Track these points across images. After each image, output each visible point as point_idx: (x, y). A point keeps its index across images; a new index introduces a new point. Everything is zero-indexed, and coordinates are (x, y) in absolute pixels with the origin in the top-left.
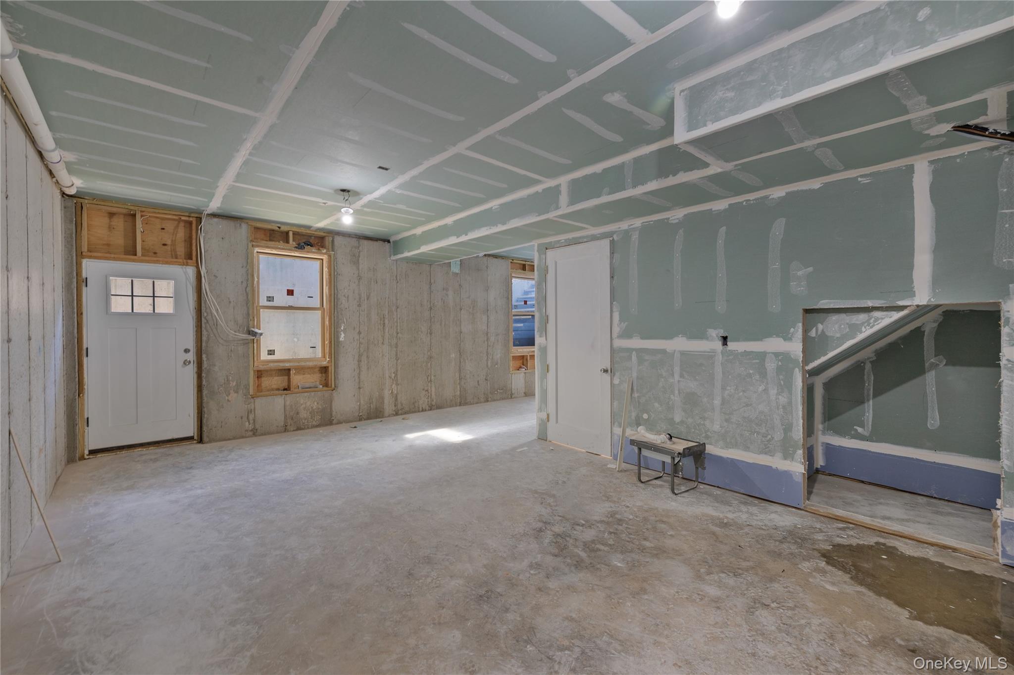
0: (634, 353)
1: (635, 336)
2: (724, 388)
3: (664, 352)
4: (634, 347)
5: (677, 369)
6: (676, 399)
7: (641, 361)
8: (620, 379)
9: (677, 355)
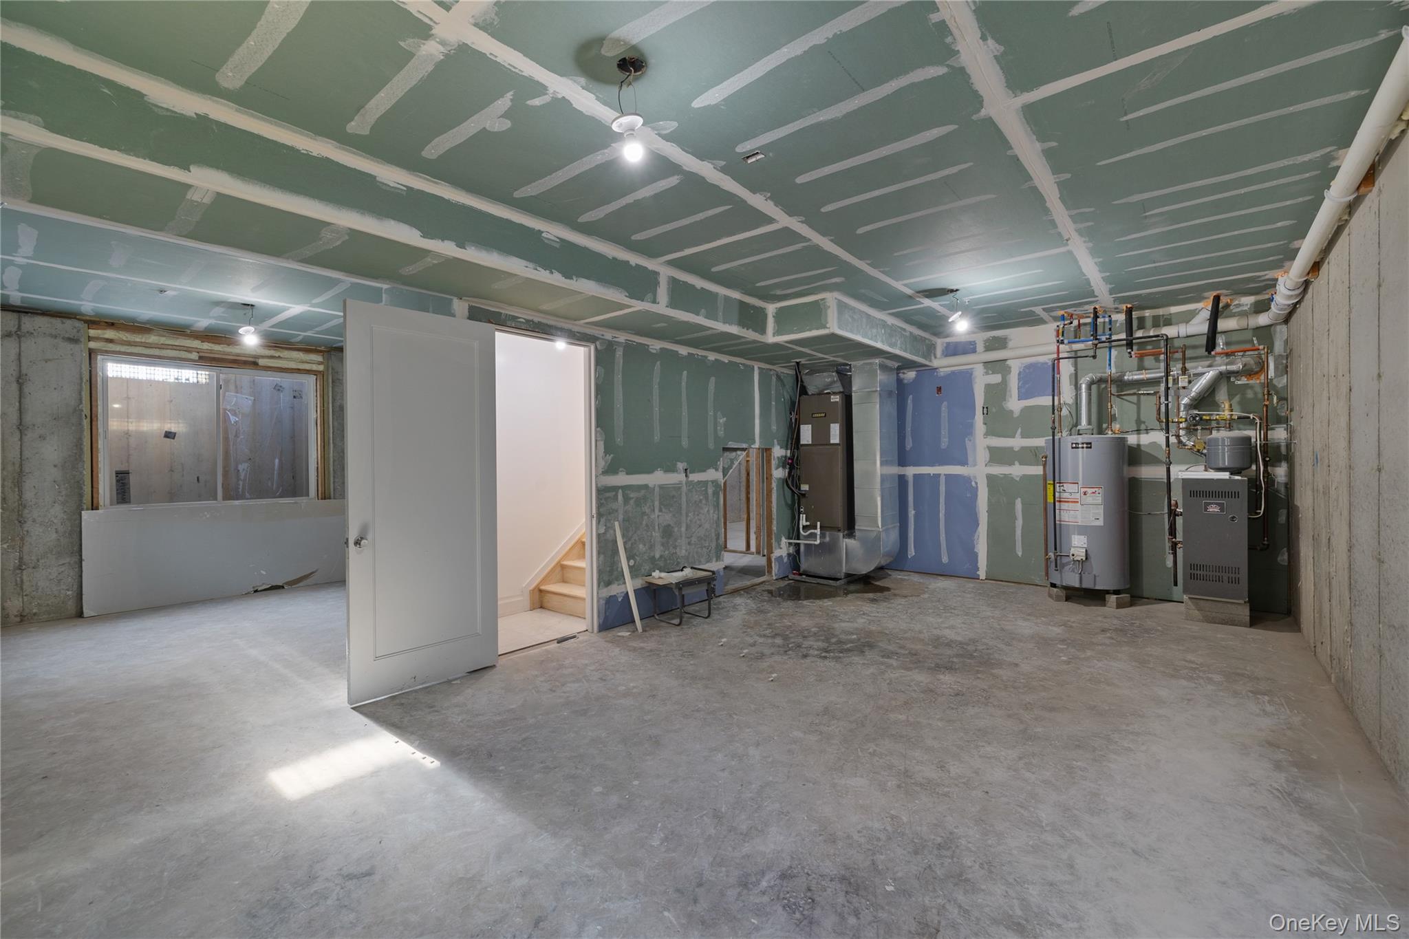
0: (620, 491)
1: (621, 471)
2: (687, 516)
3: (646, 487)
4: (619, 485)
5: (657, 503)
6: (657, 535)
7: (626, 499)
8: (605, 526)
9: (657, 489)
